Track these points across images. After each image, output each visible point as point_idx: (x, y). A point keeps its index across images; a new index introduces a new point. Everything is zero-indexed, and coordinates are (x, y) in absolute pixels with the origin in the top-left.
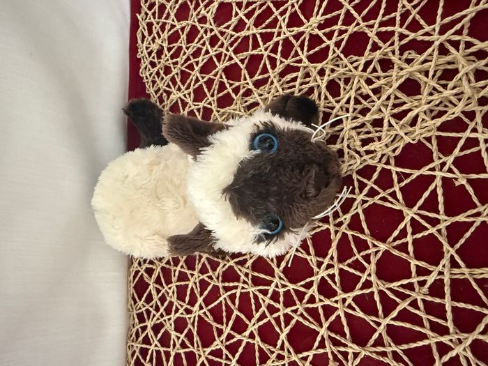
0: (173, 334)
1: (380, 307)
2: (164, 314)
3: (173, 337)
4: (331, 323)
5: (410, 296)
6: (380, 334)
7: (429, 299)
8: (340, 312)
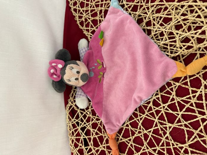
0: (92, 130)
1: (178, 108)
2: (86, 122)
3: (91, 131)
4: (159, 117)
5: (190, 102)
6: (179, 118)
7: (198, 102)
8: (163, 112)
